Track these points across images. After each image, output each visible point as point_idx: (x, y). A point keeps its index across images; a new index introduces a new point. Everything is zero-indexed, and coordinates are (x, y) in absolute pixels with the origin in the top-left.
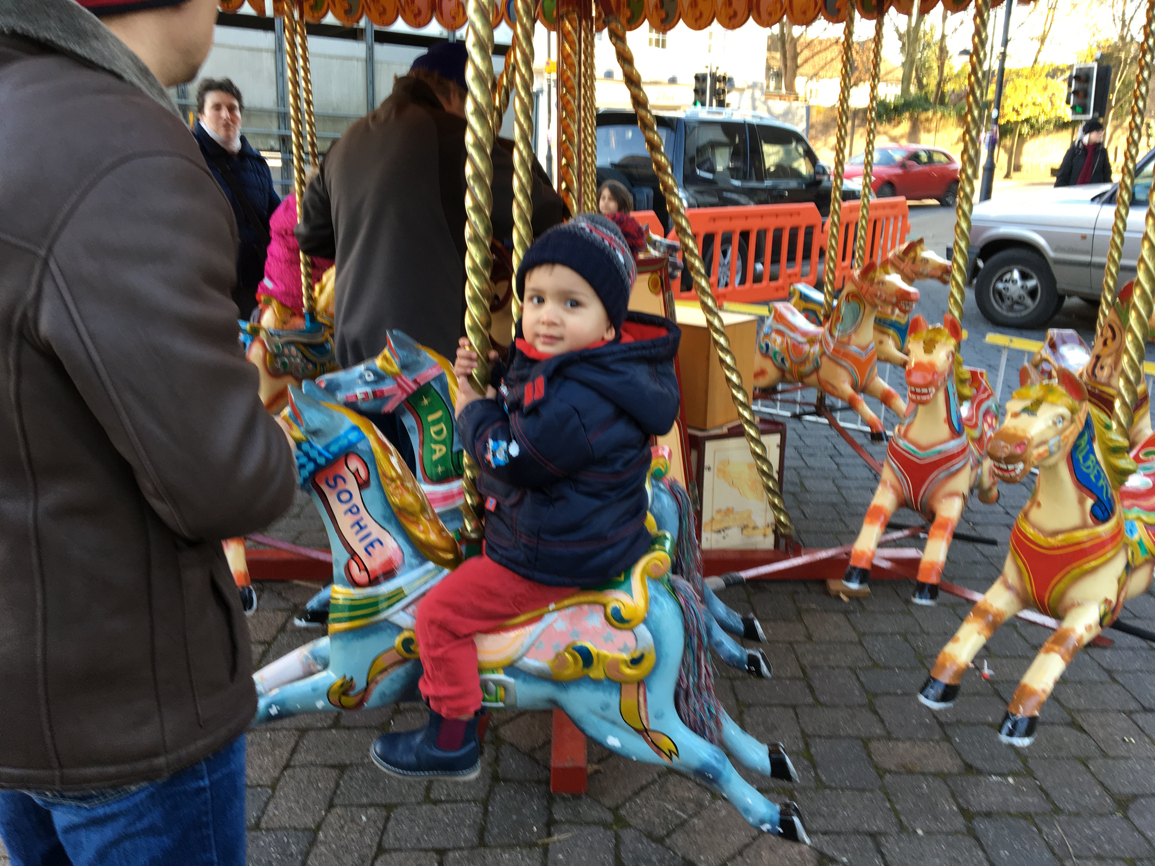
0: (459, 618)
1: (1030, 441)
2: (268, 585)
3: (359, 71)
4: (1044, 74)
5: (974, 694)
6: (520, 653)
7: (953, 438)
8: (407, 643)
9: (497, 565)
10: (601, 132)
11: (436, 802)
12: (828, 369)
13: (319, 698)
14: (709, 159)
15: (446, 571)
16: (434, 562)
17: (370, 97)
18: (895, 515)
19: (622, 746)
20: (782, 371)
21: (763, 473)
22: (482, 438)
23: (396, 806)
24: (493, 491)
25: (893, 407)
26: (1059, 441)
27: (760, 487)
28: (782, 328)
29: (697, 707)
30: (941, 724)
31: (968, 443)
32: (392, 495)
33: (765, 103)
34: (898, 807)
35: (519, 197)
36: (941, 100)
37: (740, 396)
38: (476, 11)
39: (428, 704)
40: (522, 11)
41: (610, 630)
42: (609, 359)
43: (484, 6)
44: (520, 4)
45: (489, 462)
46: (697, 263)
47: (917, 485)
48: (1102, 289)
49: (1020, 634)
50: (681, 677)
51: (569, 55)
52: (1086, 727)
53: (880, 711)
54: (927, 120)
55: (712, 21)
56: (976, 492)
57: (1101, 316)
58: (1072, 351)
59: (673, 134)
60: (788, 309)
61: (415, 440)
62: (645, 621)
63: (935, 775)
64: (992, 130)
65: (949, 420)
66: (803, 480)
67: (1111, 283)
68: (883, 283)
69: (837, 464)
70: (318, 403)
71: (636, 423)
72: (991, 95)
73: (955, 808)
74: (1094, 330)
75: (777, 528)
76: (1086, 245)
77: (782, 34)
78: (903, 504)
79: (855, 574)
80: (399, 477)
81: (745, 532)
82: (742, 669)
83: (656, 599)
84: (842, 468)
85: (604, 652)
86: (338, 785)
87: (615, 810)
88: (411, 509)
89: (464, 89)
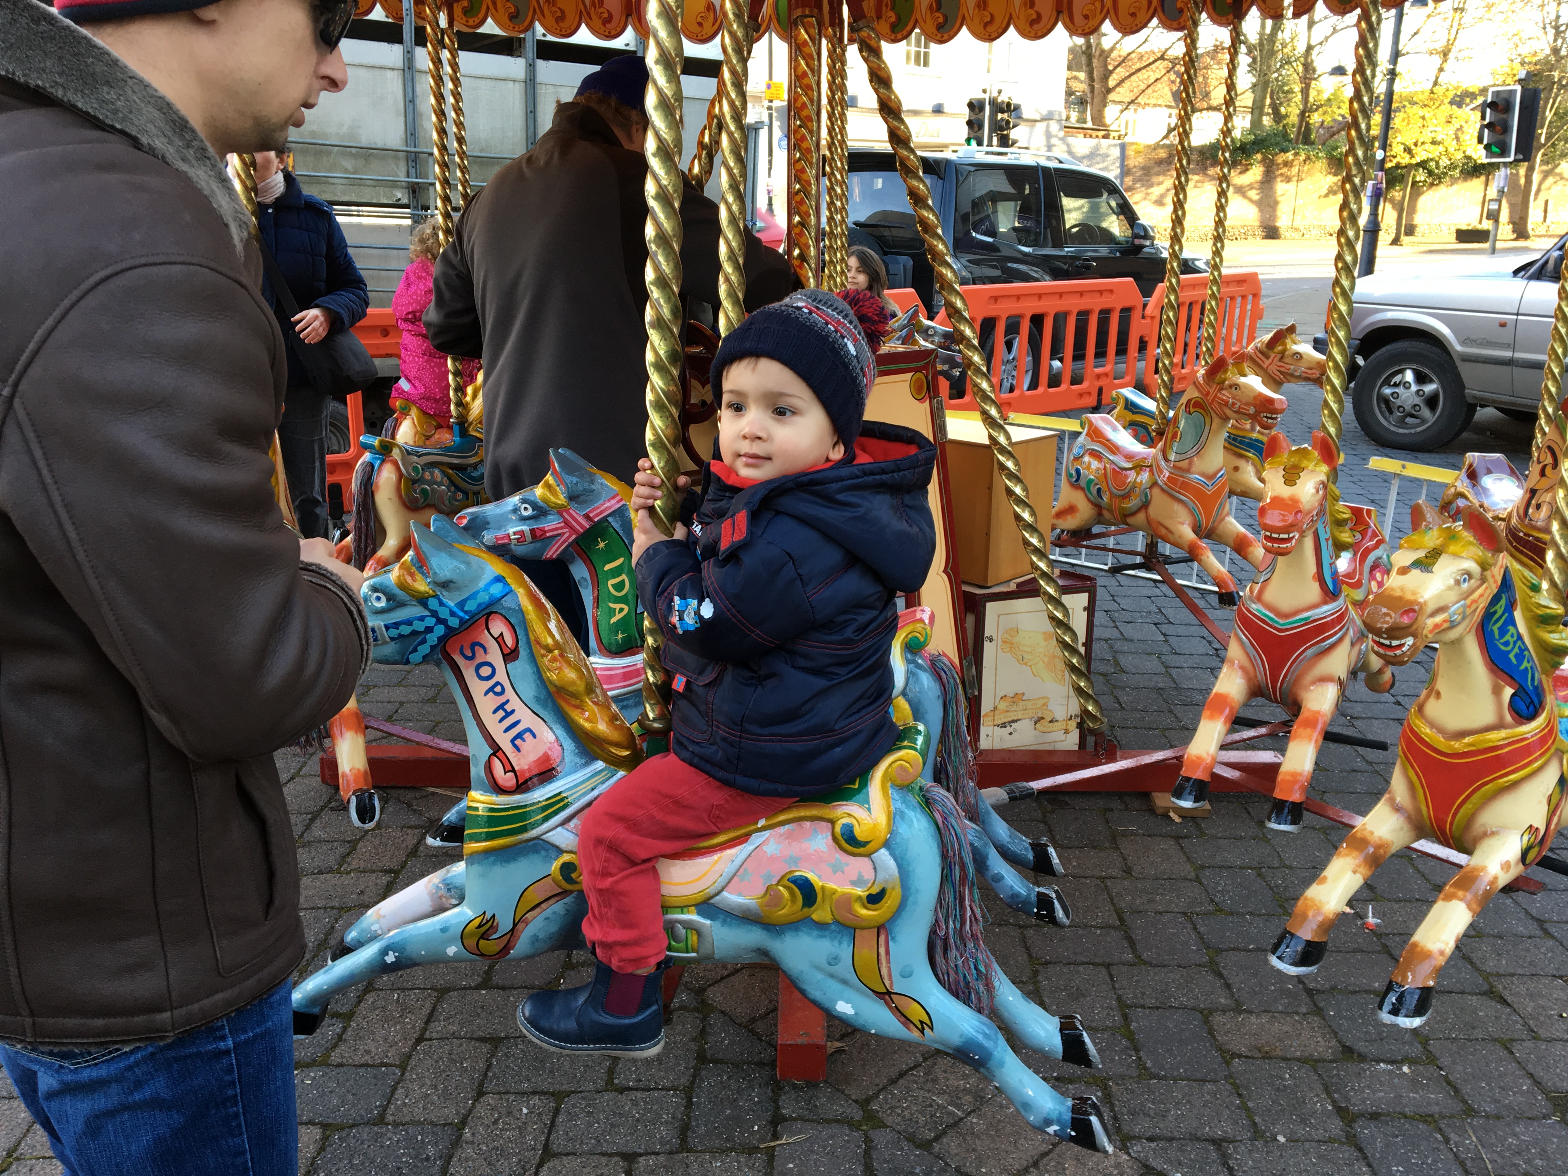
0: (635, 837)
1: (1422, 606)
2: (394, 793)
3: (515, 94)
4: (1447, 101)
5: (1355, 951)
6: (718, 886)
7: (1325, 602)
8: (567, 869)
9: (685, 765)
10: (856, 181)
11: (622, 1090)
12: (1160, 507)
13: (450, 942)
14: (988, 216)
15: (621, 773)
16: (605, 761)
17: (531, 130)
19: (856, 1014)
20: (1098, 507)
21: (1065, 645)
22: (666, 594)
23: (568, 1094)
24: (682, 667)
25: (1250, 557)
26: (1465, 607)
27: (1061, 665)
28: (1097, 447)
29: (960, 963)
30: (1310, 992)
31: (1347, 608)
32: (549, 670)
33: (1063, 139)
34: (1251, 1104)
36: (1305, 137)
37: (1034, 541)
38: (660, 15)
39: (594, 953)
40: (731, 16)
41: (839, 856)
42: (835, 486)
43: (670, 7)
44: (728, 6)
45: (674, 626)
46: (976, 359)
47: (1276, 666)
48: (1541, 399)
49: (1416, 869)
50: (936, 921)
51: (805, 74)
52: (1509, 999)
53: (1225, 972)
54: (1286, 164)
55: (1005, 30)
56: (1362, 676)
57: (1539, 436)
58: (1498, 483)
59: (940, 182)
60: (1108, 422)
61: (587, 596)
62: (886, 844)
63: (1302, 1061)
64: (1376, 178)
65: (1320, 577)
66: (1118, 657)
67: (1553, 390)
68: (1236, 386)
69: (1165, 635)
70: (450, 546)
71: (875, 574)
73: (1330, 1108)
74: (1529, 454)
75: (1083, 720)
76: (1506, 335)
77: (1089, 46)
78: (1256, 691)
79: (1188, 785)
80: (557, 645)
81: (1038, 725)
82: (1029, 913)
83: (902, 815)
84: (1172, 640)
85: (831, 885)
86: (489, 1067)
87: (864, 1103)
88: (572, 689)
89: (645, 122)
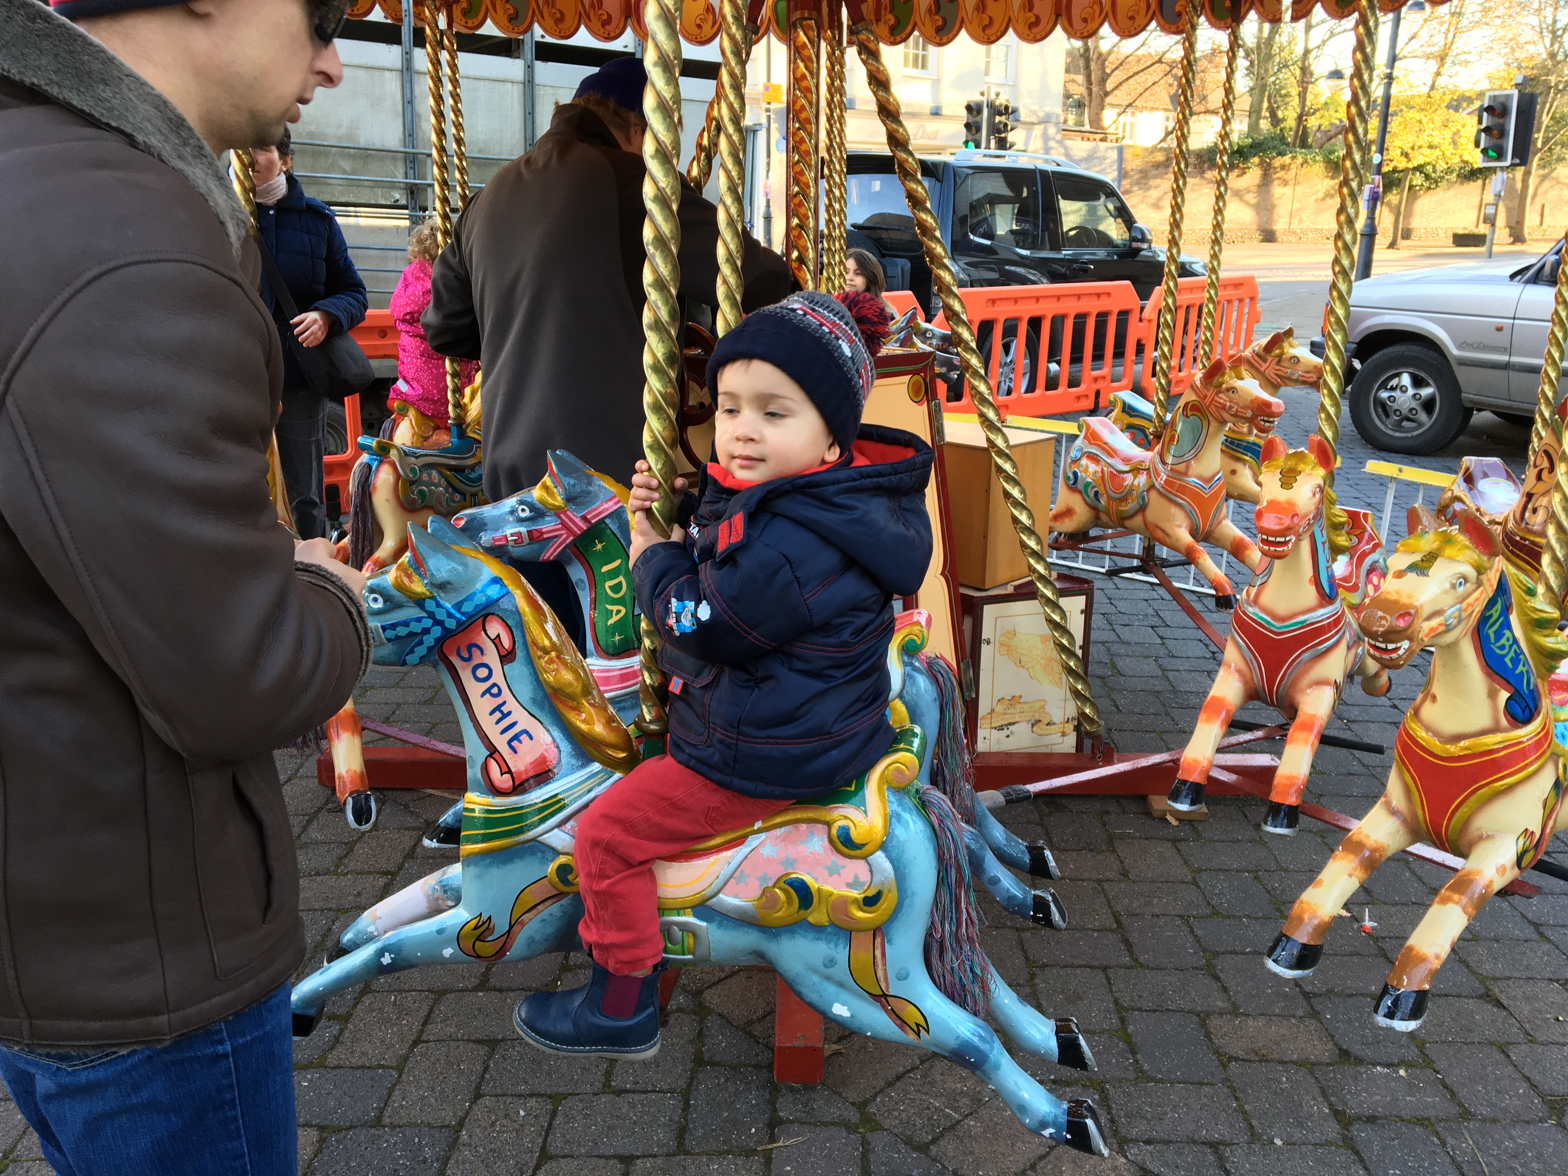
0: (631, 839)
1: (1418, 610)
2: (391, 795)
3: (514, 96)
4: (1444, 105)
5: (1352, 954)
6: (714, 888)
7: (1321, 606)
8: (564, 871)
9: (682, 767)
11: (619, 1092)
12: (1158, 510)
13: (446, 944)
14: (986, 219)
15: (618, 775)
16: (601, 762)
17: (529, 132)
18: (1242, 708)
19: (852, 1016)
20: (1095, 510)
21: (1062, 648)
22: (663, 596)
23: (565, 1097)
24: (679, 669)
25: (1247, 560)
26: (1460, 611)
27: (1058, 668)
28: (1094, 450)
29: (956, 965)
30: (1306, 995)
31: (1344, 611)
32: (546, 671)
33: (1060, 142)
34: (1248, 1107)
35: (725, 269)
36: (1303, 140)
37: (1032, 543)
39: (590, 954)
40: (730, 19)
41: (835, 858)
42: (832, 488)
44: (727, 7)
45: (672, 628)
46: (974, 361)
47: (1272, 669)
48: (1537, 403)
49: (1413, 872)
50: (932, 923)
51: (803, 76)
52: (1505, 1002)
53: (1222, 975)
54: (1284, 167)
55: (1004, 32)
57: (1535, 440)
58: (1494, 486)
59: (938, 185)
60: (1105, 425)
61: (585, 598)
62: (883, 847)
63: (1299, 1064)
64: (1373, 182)
66: (1115, 659)
67: (1550, 394)
68: (1233, 390)
69: (1162, 638)
70: (447, 547)
72: (1373, 135)
73: (1327, 1111)
74: (1526, 458)
75: (1080, 723)
76: (1503, 339)
77: (1087, 49)
78: (1252, 695)
79: (1184, 789)
80: (554, 647)
81: (1035, 728)
82: (1025, 916)
83: (899, 817)
84: (1169, 643)
85: (827, 888)
86: (486, 1069)
87: (861, 1106)
88: (568, 690)
89: (643, 124)
